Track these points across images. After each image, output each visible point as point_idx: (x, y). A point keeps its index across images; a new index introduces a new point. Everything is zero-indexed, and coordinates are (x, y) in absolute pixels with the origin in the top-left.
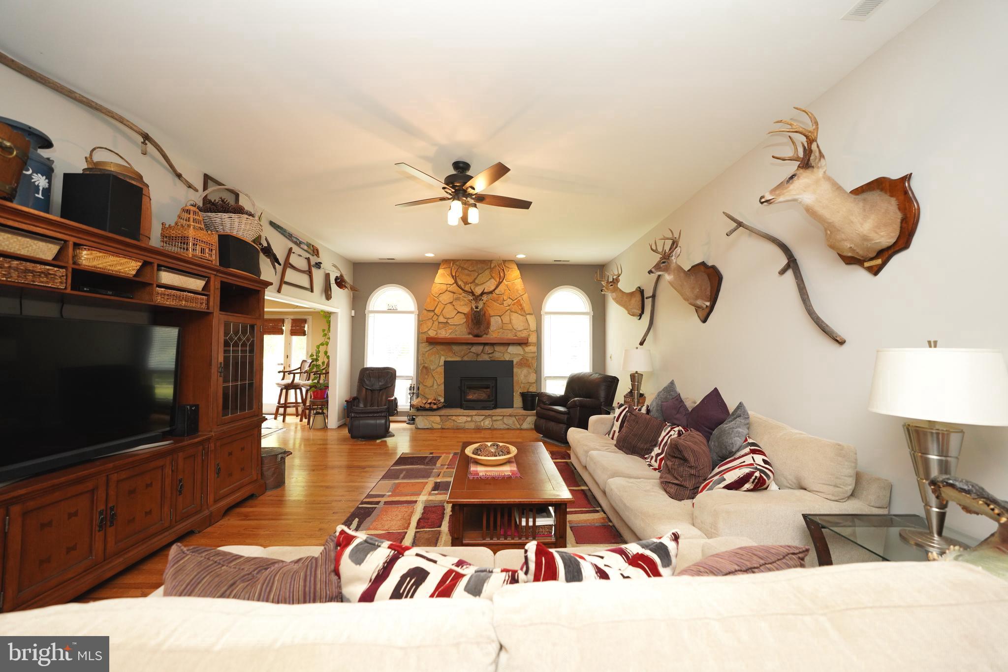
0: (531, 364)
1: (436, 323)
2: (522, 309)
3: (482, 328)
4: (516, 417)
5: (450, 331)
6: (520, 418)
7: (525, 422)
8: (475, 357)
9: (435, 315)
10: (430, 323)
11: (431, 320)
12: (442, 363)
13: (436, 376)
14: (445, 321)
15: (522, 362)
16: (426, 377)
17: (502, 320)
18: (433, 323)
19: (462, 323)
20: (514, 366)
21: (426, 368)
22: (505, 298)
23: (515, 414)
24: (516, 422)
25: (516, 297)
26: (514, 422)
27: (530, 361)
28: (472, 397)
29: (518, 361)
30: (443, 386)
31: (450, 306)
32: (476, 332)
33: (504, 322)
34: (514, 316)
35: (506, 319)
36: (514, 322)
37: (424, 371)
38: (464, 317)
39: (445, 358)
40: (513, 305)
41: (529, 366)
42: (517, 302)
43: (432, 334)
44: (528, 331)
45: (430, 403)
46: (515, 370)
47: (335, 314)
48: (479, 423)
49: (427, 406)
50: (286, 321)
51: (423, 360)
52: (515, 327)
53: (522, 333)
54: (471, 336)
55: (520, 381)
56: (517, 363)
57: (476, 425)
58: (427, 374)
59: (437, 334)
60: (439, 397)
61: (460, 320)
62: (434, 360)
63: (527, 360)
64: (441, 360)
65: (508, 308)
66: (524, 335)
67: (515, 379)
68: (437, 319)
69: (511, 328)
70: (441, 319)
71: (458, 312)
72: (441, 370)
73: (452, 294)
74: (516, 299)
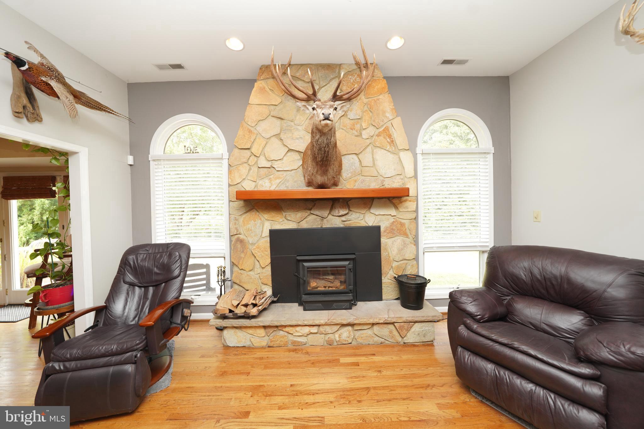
0: (408, 231)
1: (255, 169)
2: (392, 142)
3: (331, 173)
4: (396, 324)
5: (278, 181)
6: (403, 326)
7: (410, 332)
8: (320, 222)
9: (253, 157)
10: (244, 170)
11: (246, 165)
12: (266, 233)
13: (258, 254)
14: (268, 164)
15: (394, 227)
16: (242, 255)
17: (360, 161)
18: (250, 170)
19: (296, 168)
20: (382, 234)
21: (241, 241)
22: (364, 125)
23: (393, 320)
24: (395, 333)
25: (382, 123)
26: (391, 332)
27: (407, 226)
28: (316, 284)
29: (388, 225)
30: (269, 268)
31: (275, 141)
32: (319, 179)
33: (364, 164)
34: (380, 155)
35: (367, 158)
36: (380, 163)
37: (239, 246)
38: (299, 158)
39: (271, 226)
40: (378, 135)
41: (406, 235)
42: (384, 130)
43: (248, 186)
44: (402, 177)
45: (246, 305)
46: (383, 240)
47: (76, 156)
48: (331, 336)
49: (240, 311)
50: (58, 179)
51: (236, 229)
52: (382, 172)
53: (394, 182)
54: (310, 189)
55: (391, 258)
56: (386, 228)
57: (327, 338)
58: (243, 252)
59: (256, 186)
60: (263, 286)
61: (295, 161)
62: (253, 229)
63: (402, 225)
64: (265, 227)
65: (368, 141)
66: (396, 184)
67: (384, 254)
68: (256, 163)
69: (376, 174)
70: (263, 162)
71: (290, 150)
72: (265, 243)
73: (278, 122)
74: (382, 126)
